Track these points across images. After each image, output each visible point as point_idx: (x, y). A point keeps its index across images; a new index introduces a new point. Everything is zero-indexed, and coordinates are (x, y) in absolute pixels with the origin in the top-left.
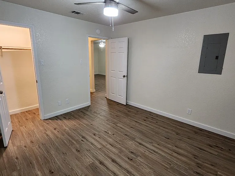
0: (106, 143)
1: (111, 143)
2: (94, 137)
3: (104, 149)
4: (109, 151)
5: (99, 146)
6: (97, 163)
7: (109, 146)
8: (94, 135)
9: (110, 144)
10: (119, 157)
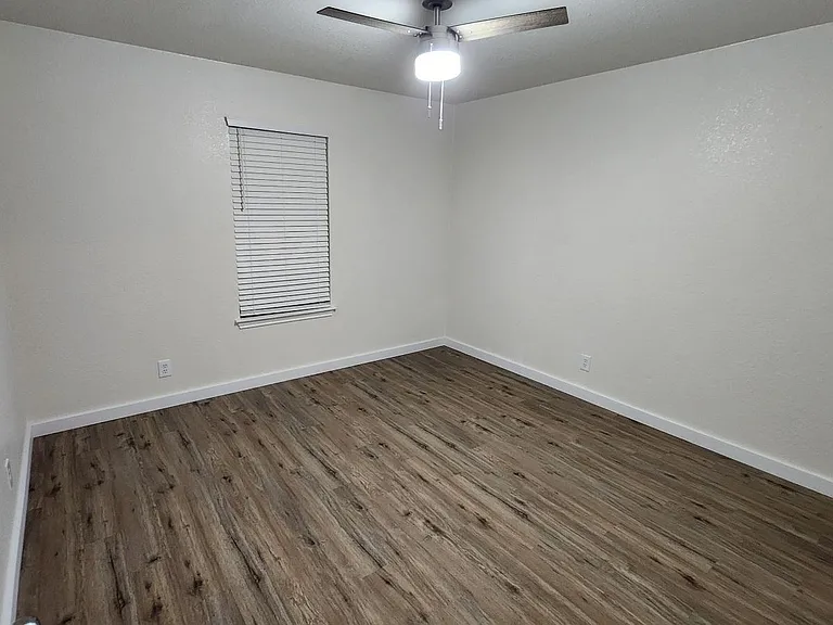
0: (438, 485)
1: (422, 484)
2: (484, 515)
3: (445, 470)
4: (433, 466)
5: (460, 479)
6: (460, 446)
7: (431, 476)
8: (483, 521)
9: (425, 481)
10: (407, 451)
